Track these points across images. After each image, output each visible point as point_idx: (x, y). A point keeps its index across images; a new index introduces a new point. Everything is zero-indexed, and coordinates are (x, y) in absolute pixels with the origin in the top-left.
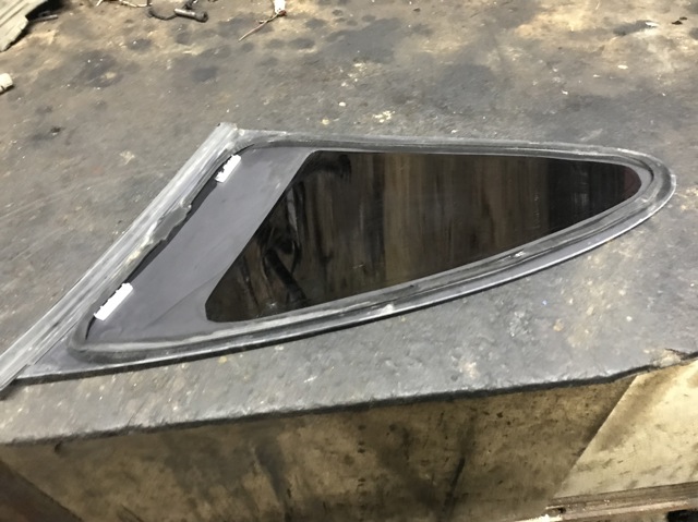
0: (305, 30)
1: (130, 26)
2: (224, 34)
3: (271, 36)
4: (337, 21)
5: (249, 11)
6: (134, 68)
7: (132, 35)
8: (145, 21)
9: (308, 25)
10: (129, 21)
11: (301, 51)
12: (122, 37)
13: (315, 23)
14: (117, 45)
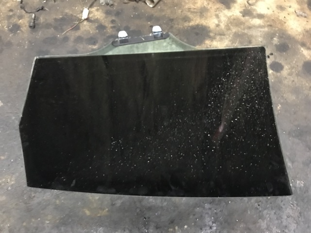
0: (95, 31)
1: (11, 13)
2: (56, 28)
3: (78, 33)
4: (112, 27)
5: (71, 13)
6: (9, 44)
7: (11, 21)
8: (19, 11)
9: (97, 28)
10: (11, 10)
11: (90, 46)
12: (6, 21)
13: (101, 27)
14: (3, 27)
